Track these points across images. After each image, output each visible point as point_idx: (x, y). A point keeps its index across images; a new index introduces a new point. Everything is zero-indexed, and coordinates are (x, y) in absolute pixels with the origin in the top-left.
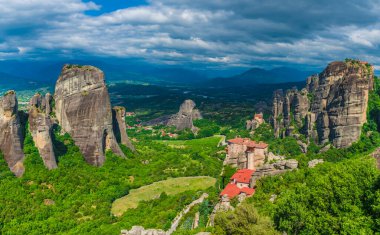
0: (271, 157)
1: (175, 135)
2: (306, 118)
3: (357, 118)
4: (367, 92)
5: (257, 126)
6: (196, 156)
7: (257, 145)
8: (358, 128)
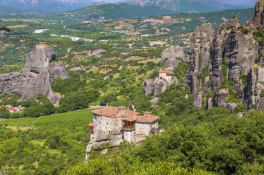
1: (19, 109)
5: (164, 89)
6: (56, 143)
7: (139, 118)
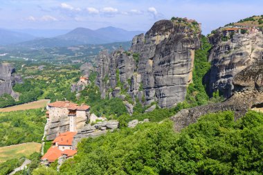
0: (93, 118)
2: (132, 78)
3: (182, 79)
4: (193, 52)
7: (78, 108)
8: (184, 88)
